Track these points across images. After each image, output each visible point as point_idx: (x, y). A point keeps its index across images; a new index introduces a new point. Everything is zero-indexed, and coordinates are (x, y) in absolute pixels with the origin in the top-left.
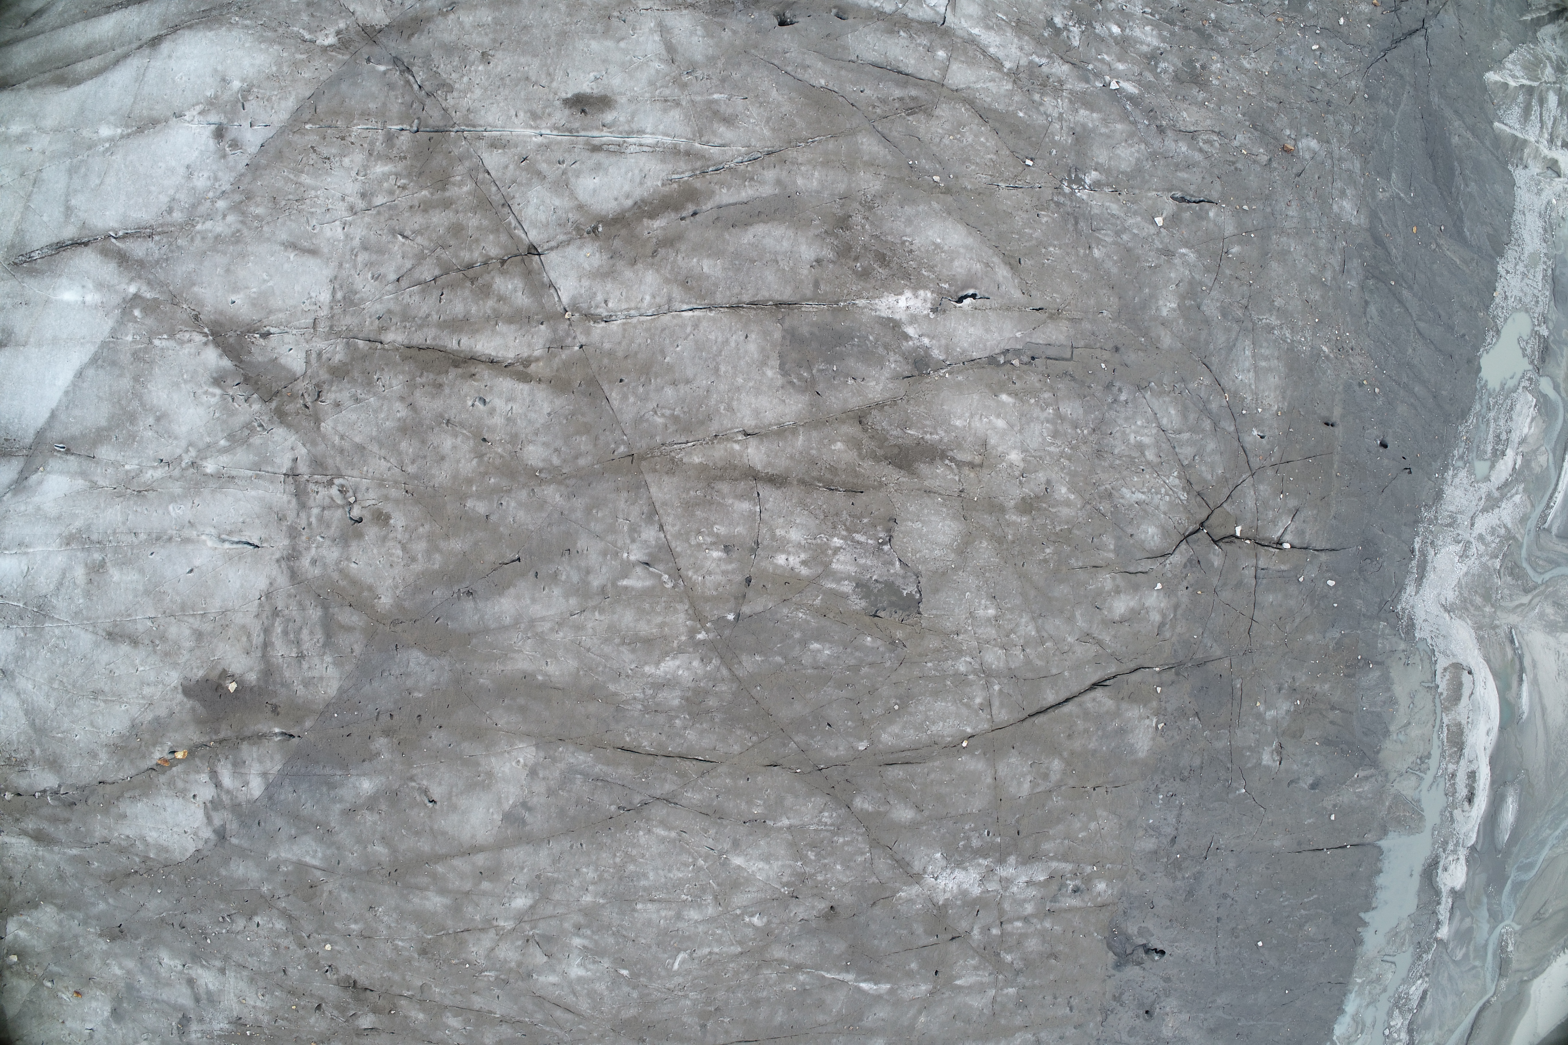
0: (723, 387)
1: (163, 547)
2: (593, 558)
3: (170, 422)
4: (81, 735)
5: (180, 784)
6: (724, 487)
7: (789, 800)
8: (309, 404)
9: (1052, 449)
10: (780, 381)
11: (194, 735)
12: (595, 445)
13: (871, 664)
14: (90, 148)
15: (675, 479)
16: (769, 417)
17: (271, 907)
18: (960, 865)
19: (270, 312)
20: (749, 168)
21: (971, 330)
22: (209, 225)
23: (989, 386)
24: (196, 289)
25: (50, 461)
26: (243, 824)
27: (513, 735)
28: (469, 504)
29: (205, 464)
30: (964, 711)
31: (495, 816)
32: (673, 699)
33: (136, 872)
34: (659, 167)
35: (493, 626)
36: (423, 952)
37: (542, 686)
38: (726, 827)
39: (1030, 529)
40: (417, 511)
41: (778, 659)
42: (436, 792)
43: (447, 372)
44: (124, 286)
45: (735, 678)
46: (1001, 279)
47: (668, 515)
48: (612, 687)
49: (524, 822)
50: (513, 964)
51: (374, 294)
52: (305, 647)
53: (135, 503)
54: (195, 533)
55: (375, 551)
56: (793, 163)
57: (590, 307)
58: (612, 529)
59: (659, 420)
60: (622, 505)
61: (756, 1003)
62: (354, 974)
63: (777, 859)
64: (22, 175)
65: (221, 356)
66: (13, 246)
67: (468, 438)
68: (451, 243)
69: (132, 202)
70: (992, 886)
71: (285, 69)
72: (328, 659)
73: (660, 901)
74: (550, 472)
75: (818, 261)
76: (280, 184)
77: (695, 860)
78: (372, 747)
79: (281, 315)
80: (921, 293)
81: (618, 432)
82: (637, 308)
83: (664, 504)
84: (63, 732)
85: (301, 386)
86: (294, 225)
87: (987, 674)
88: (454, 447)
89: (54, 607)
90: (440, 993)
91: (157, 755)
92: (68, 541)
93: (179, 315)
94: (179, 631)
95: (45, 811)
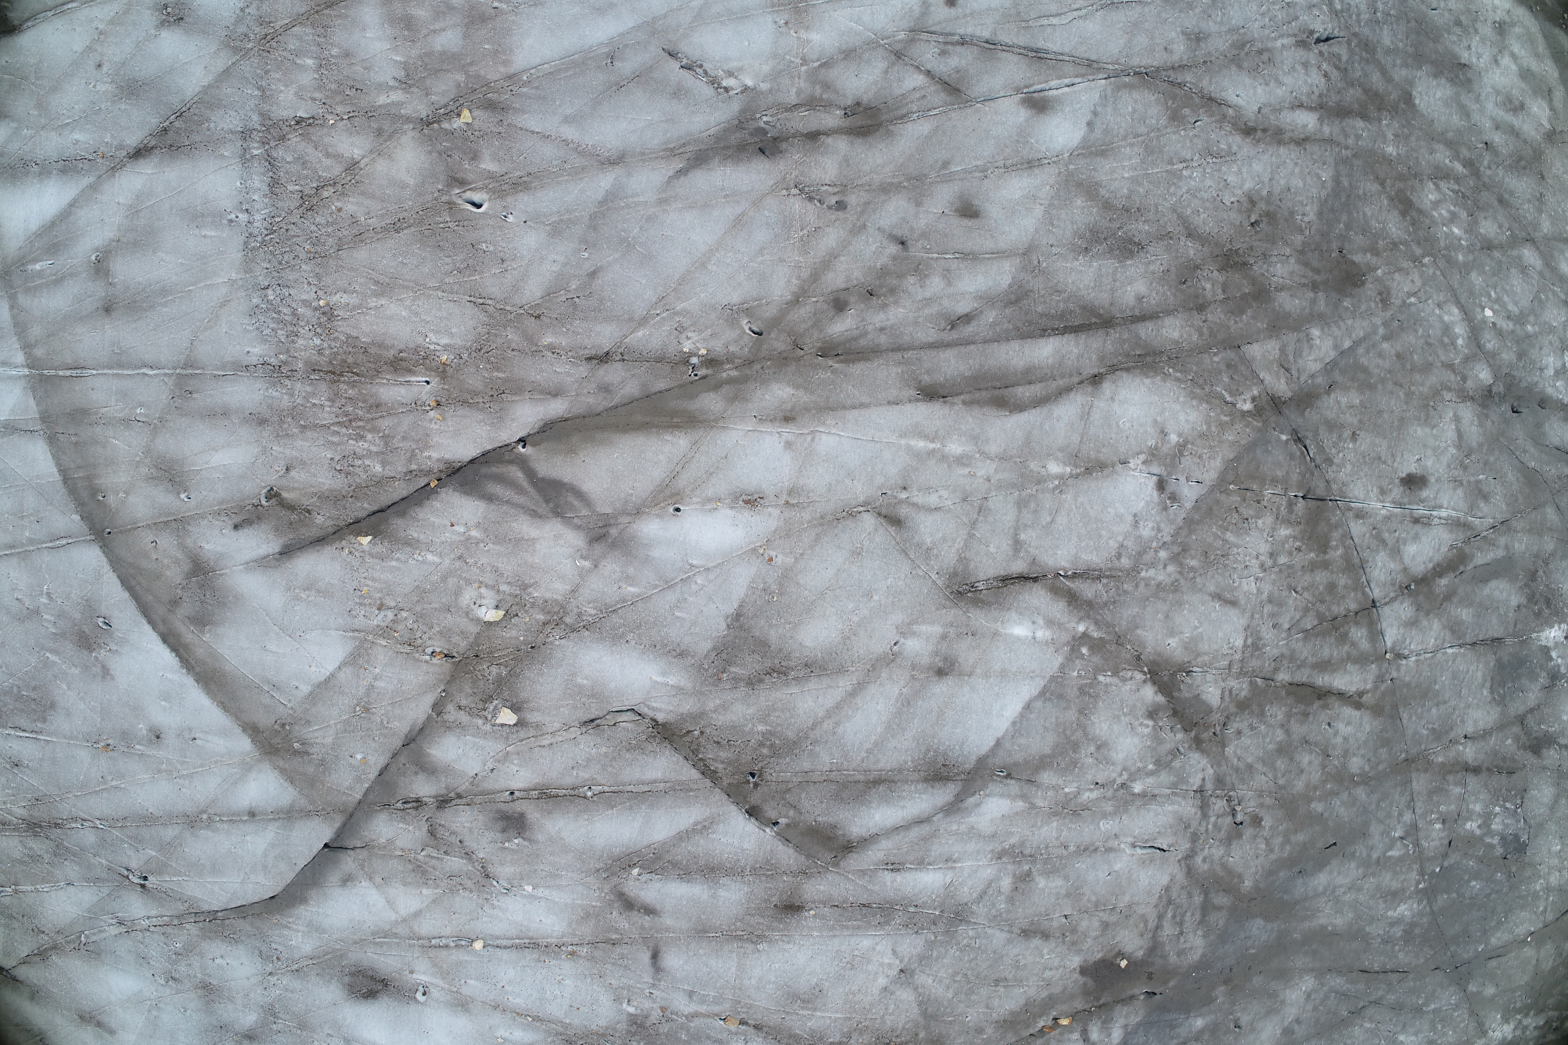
1: (1090, 856)
2: (1376, 838)
3: (1109, 750)
4: (973, 1016)
6: (1450, 778)
7: (1438, 992)
8: (1218, 732)
10: (1489, 698)
11: (1079, 1004)
12: (1390, 754)
13: (1497, 892)
14: (1039, 483)
15: (1427, 775)
16: (1480, 724)
18: (1507, 1021)
19: (1198, 655)
20: (1493, 536)
22: (1152, 572)
24: (1139, 632)
25: (990, 784)
27: (1304, 971)
28: (1312, 805)
29: (1133, 785)
30: (1533, 917)
31: (1277, 1032)
32: (1397, 932)
35: (1309, 894)
38: (1402, 1015)
40: (1280, 813)
41: (1455, 895)
42: (1245, 1020)
43: (1313, 704)
44: (1073, 624)
45: (1432, 912)
47: (1419, 801)
48: (1368, 929)
49: (1293, 1032)
51: (1274, 640)
52: (1186, 926)
53: (1071, 821)
54: (1117, 843)
55: (1248, 847)
56: (1513, 530)
57: (1400, 649)
58: (1389, 815)
59: (1425, 732)
64: (964, 500)
65: (1156, 693)
66: (955, 574)
67: (1318, 754)
69: (1083, 544)
71: (1213, 429)
72: (1200, 933)
74: (1362, 777)
75: (1518, 606)
76: (1210, 540)
79: (1206, 658)
80: (1562, 626)
81: (1403, 744)
82: (1426, 648)
83: (1418, 793)
84: (954, 1016)
86: (1220, 579)
87: (1549, 890)
88: (1310, 763)
89: (972, 913)
91: (1041, 1024)
92: (1000, 856)
93: (1123, 655)
94: (1090, 925)
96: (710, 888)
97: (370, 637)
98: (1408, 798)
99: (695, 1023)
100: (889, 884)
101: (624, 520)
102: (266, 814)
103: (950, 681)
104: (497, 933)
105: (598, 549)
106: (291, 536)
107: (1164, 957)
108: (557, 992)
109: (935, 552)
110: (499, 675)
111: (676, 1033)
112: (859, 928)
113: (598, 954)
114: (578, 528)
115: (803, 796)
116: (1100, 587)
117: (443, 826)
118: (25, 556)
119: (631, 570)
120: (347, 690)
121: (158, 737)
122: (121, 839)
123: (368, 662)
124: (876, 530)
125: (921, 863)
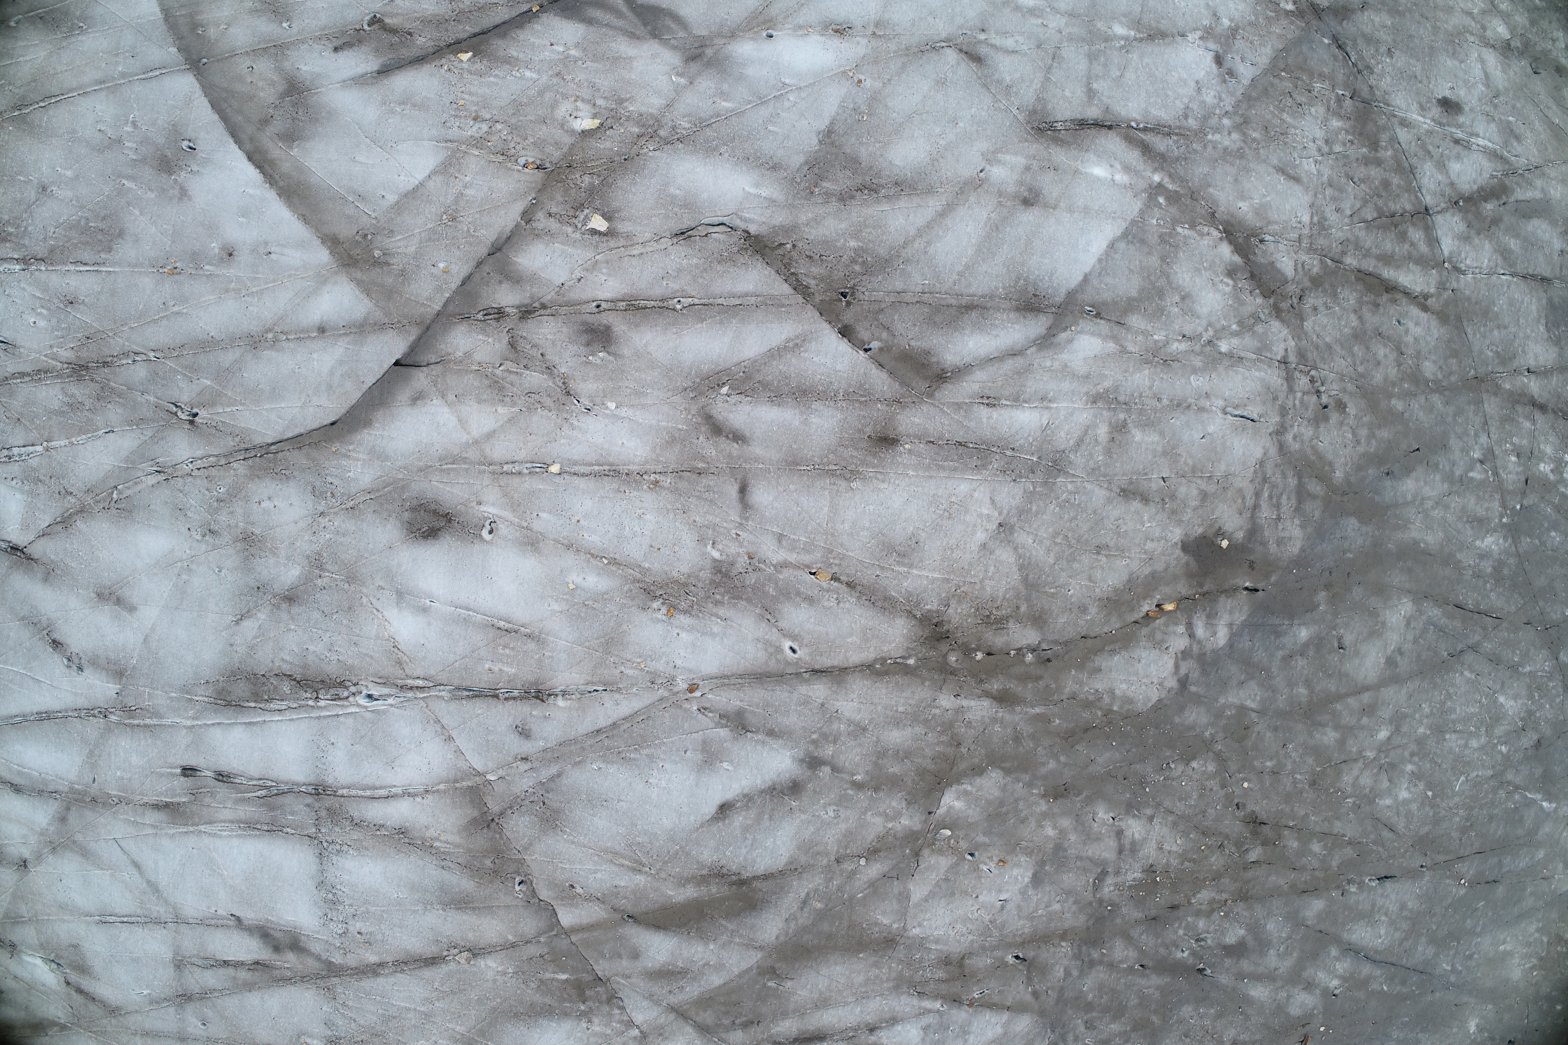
0: (1522, 335)
1: (1183, 413)
3: (1193, 302)
4: (1076, 589)
5: (1159, 636)
7: (1532, 652)
8: (1295, 305)
10: (1546, 335)
11: (1183, 588)
14: (1106, 40)
15: (1497, 400)
16: (1541, 360)
17: (1208, 750)
19: (1269, 223)
20: (1529, 176)
22: (1217, 137)
24: (1211, 190)
25: (1081, 321)
26: (1204, 672)
27: (1401, 591)
28: (1392, 403)
29: (1219, 343)
31: (1380, 661)
33: (1096, 726)
34: (1488, 164)
35: (1399, 503)
36: (1313, 783)
37: (1421, 554)
38: (1498, 672)
40: (1362, 405)
42: (1348, 639)
43: (1380, 297)
44: (1148, 174)
45: (1516, 554)
47: (1492, 426)
48: (1458, 556)
49: (1396, 665)
51: (1337, 225)
52: (1283, 511)
53: (1162, 371)
54: (1208, 403)
55: (1336, 434)
56: (1548, 177)
57: (1456, 262)
58: (1466, 432)
60: (1471, 415)
61: (1491, 819)
62: (1258, 810)
64: (1039, 47)
65: (1232, 252)
66: (1035, 112)
67: (1391, 351)
68: (1383, 194)
69: (1152, 100)
71: (1261, 20)
72: (1297, 522)
73: (1459, 731)
74: (1436, 384)
76: (1269, 116)
77: (1481, 697)
78: (1315, 599)
79: (1276, 227)
81: (1471, 359)
82: (1480, 268)
83: (1491, 417)
84: (1057, 588)
85: (1291, 288)
86: (1282, 154)
88: (1386, 356)
89: (1070, 463)
90: (1313, 821)
91: (1145, 608)
92: (1094, 399)
93: (1198, 209)
94: (1188, 491)
95: (1018, 670)
96: (802, 413)
97: (463, 147)
98: (1482, 420)
99: (785, 574)
100: (984, 420)
101: (720, 41)
102: (338, 329)
103: (1036, 211)
104: (576, 457)
105: (694, 67)
106: (390, 56)
107: (1264, 544)
108: (637, 529)
109: (1014, 89)
110: (591, 184)
111: (764, 585)
112: (955, 469)
113: (683, 485)
114: (675, 48)
115: (896, 317)
116: (1171, 142)
117: (525, 338)
118: (115, 89)
119: (725, 87)
120: (434, 199)
121: (230, 255)
122: (177, 372)
123: (459, 171)
124: (958, 64)
125: (1016, 399)
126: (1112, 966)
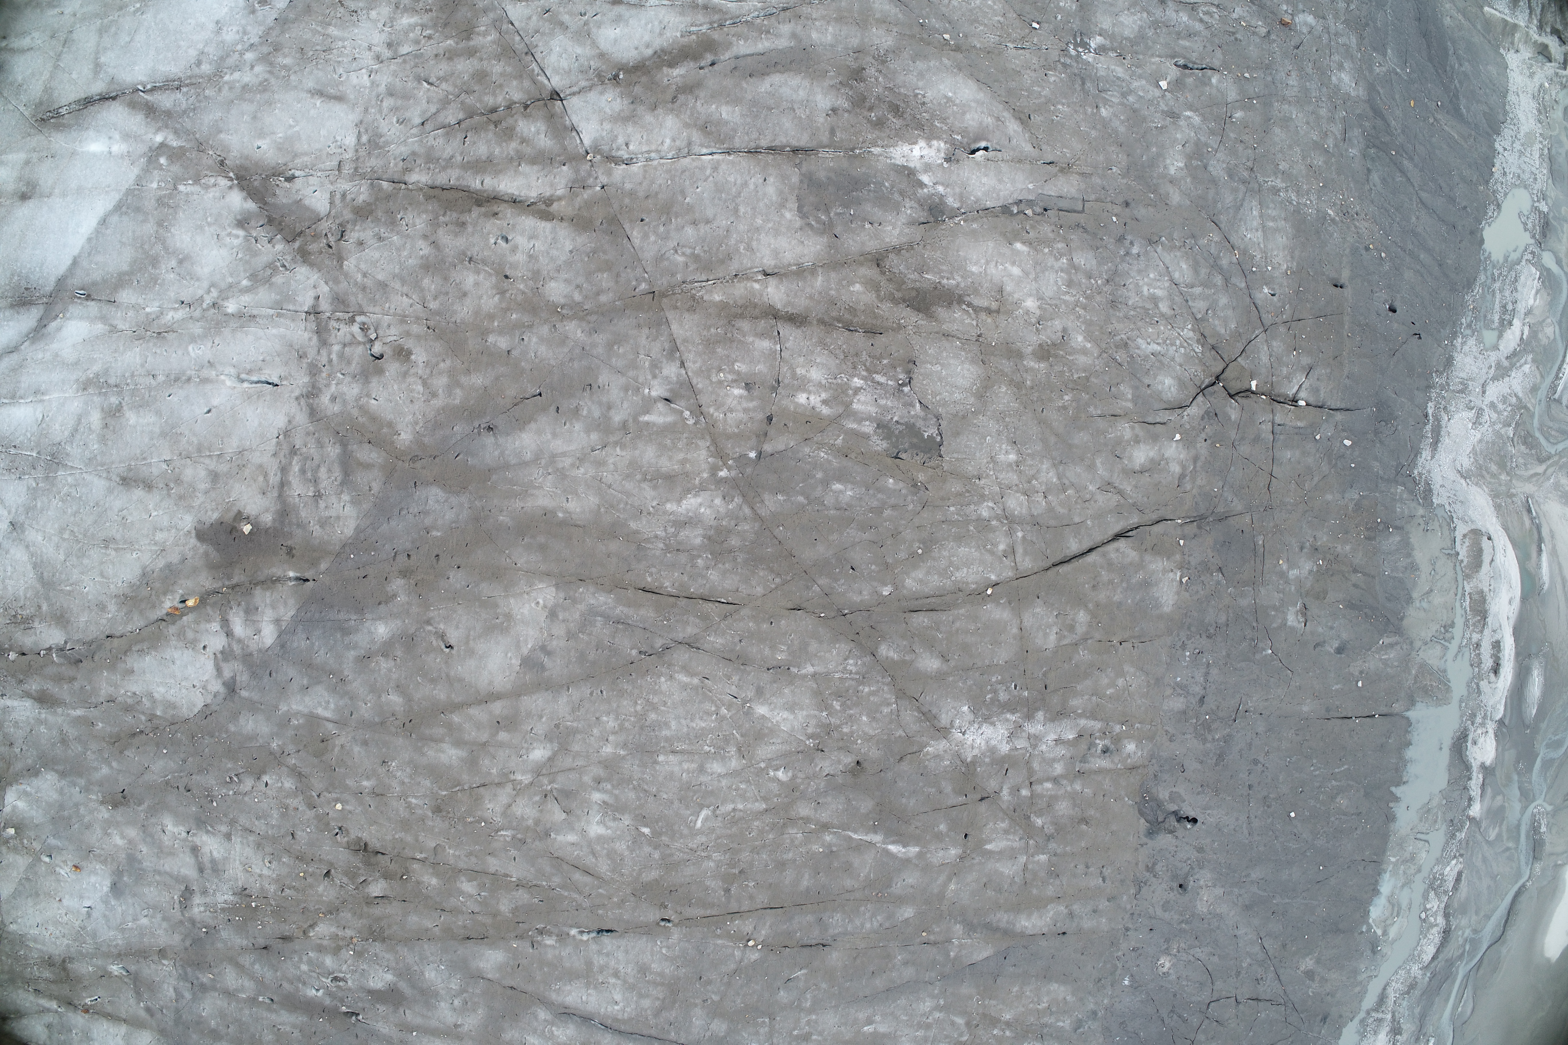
0: (742, 227)
1: (181, 388)
2: (615, 394)
3: (192, 264)
4: (90, 587)
5: (190, 635)
6: (745, 325)
7: (814, 646)
8: (332, 244)
9: (1067, 298)
10: (798, 222)
11: (206, 581)
12: (617, 282)
13: (894, 507)
15: (696, 317)
16: (789, 257)
17: (280, 764)
18: (987, 719)
19: (296, 156)
20: (765, 22)
21: (984, 180)
22: (237, 75)
23: (1003, 234)
24: (222, 136)
25: (70, 308)
26: (254, 675)
27: (533, 574)
28: (491, 339)
29: (226, 304)
30: (988, 558)
31: (513, 661)
32: (695, 537)
33: (142, 732)
34: (679, 19)
35: (513, 462)
36: (437, 810)
37: (563, 523)
38: (749, 674)
39: (1048, 375)
40: (438, 347)
41: (801, 499)
42: (454, 636)
43: (470, 211)
44: (150, 136)
45: (758, 517)
46: (1012, 133)
47: (690, 351)
48: (633, 525)
49: (542, 667)
50: (530, 822)
51: (399, 137)
52: (322, 486)
53: (155, 345)
54: (214, 373)
55: (396, 387)
56: (807, 18)
57: (611, 150)
58: (633, 365)
59: (680, 259)
60: (643, 341)
61: (781, 865)
62: (365, 836)
63: (802, 709)
64: (53, 37)
65: (245, 199)
66: (41, 103)
67: (490, 275)
68: (476, 88)
69: (161, 57)
70: (1021, 743)
72: (346, 497)
73: (682, 752)
74: (572, 308)
75: (834, 110)
76: (308, 36)
77: (718, 708)
78: (389, 589)
79: (306, 159)
80: (935, 143)
81: (639, 270)
82: (658, 151)
83: (685, 341)
84: (71, 585)
85: (324, 226)
86: (321, 74)
87: (1010, 520)
88: (477, 284)
89: (67, 455)
90: (454, 855)
91: (166, 603)
92: (85, 385)
93: (204, 160)
94: (195, 473)
95: (50, 670)
103: (31, 203)
107: (302, 525)
109: (25, 87)
116: (179, 96)
125: (13, 397)
126: (229, 994)
